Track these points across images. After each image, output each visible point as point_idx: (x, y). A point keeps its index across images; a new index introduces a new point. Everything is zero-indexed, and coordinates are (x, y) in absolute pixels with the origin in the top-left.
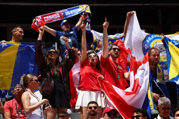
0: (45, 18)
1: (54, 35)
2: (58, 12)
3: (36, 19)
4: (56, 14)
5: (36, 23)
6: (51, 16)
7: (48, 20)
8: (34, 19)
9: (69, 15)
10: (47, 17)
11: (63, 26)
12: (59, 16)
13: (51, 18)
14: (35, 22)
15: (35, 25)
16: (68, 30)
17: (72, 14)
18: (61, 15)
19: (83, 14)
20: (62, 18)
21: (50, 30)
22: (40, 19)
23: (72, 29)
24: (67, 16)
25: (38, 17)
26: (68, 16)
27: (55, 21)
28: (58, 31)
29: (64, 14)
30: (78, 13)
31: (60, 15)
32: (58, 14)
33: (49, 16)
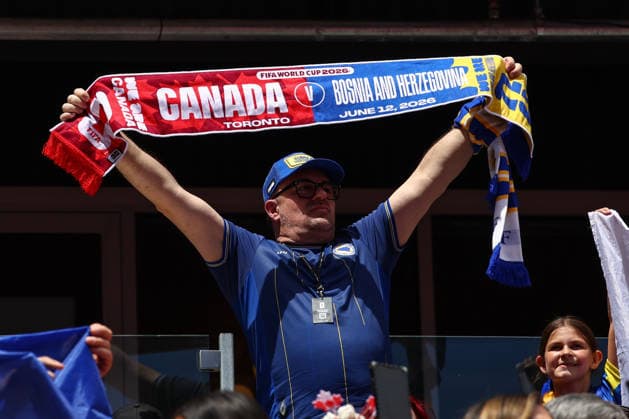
0: (163, 94)
1: (210, 253)
2: (276, 71)
3: (92, 94)
4: (262, 84)
5: (84, 125)
6: (215, 89)
7: (186, 116)
8: (80, 91)
9: (362, 106)
10: (186, 93)
11: (280, 198)
12: (281, 102)
13: (217, 103)
14: (83, 110)
15: (75, 136)
16: (319, 227)
17: (385, 103)
18: (302, 92)
19: (466, 119)
20: (300, 115)
21: (181, 202)
22: (125, 95)
23: (358, 224)
24: (344, 107)
25: (115, 79)
26: (350, 107)
27: (239, 127)
28: (240, 230)
29: (317, 96)
30: (431, 103)
31: (287, 95)
32: (274, 88)
33: (203, 90)
